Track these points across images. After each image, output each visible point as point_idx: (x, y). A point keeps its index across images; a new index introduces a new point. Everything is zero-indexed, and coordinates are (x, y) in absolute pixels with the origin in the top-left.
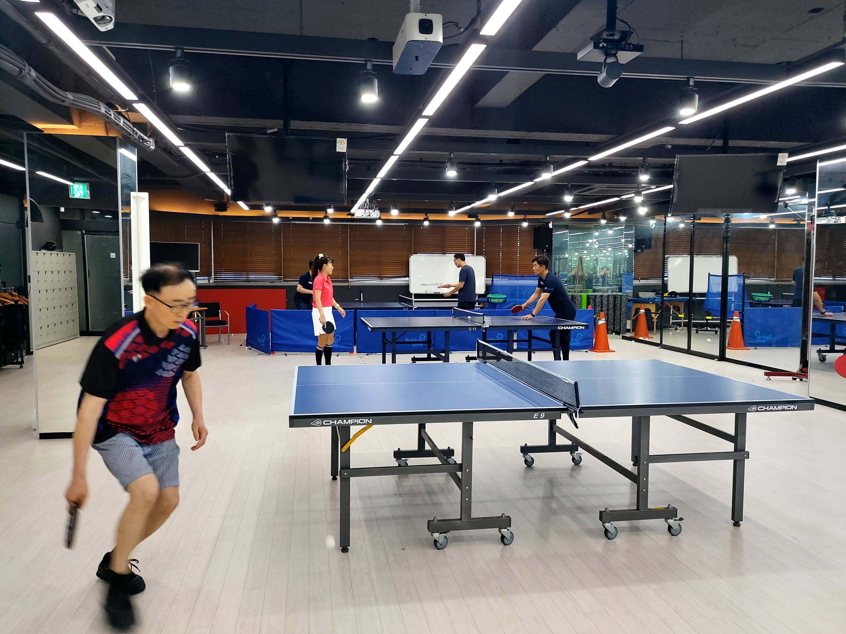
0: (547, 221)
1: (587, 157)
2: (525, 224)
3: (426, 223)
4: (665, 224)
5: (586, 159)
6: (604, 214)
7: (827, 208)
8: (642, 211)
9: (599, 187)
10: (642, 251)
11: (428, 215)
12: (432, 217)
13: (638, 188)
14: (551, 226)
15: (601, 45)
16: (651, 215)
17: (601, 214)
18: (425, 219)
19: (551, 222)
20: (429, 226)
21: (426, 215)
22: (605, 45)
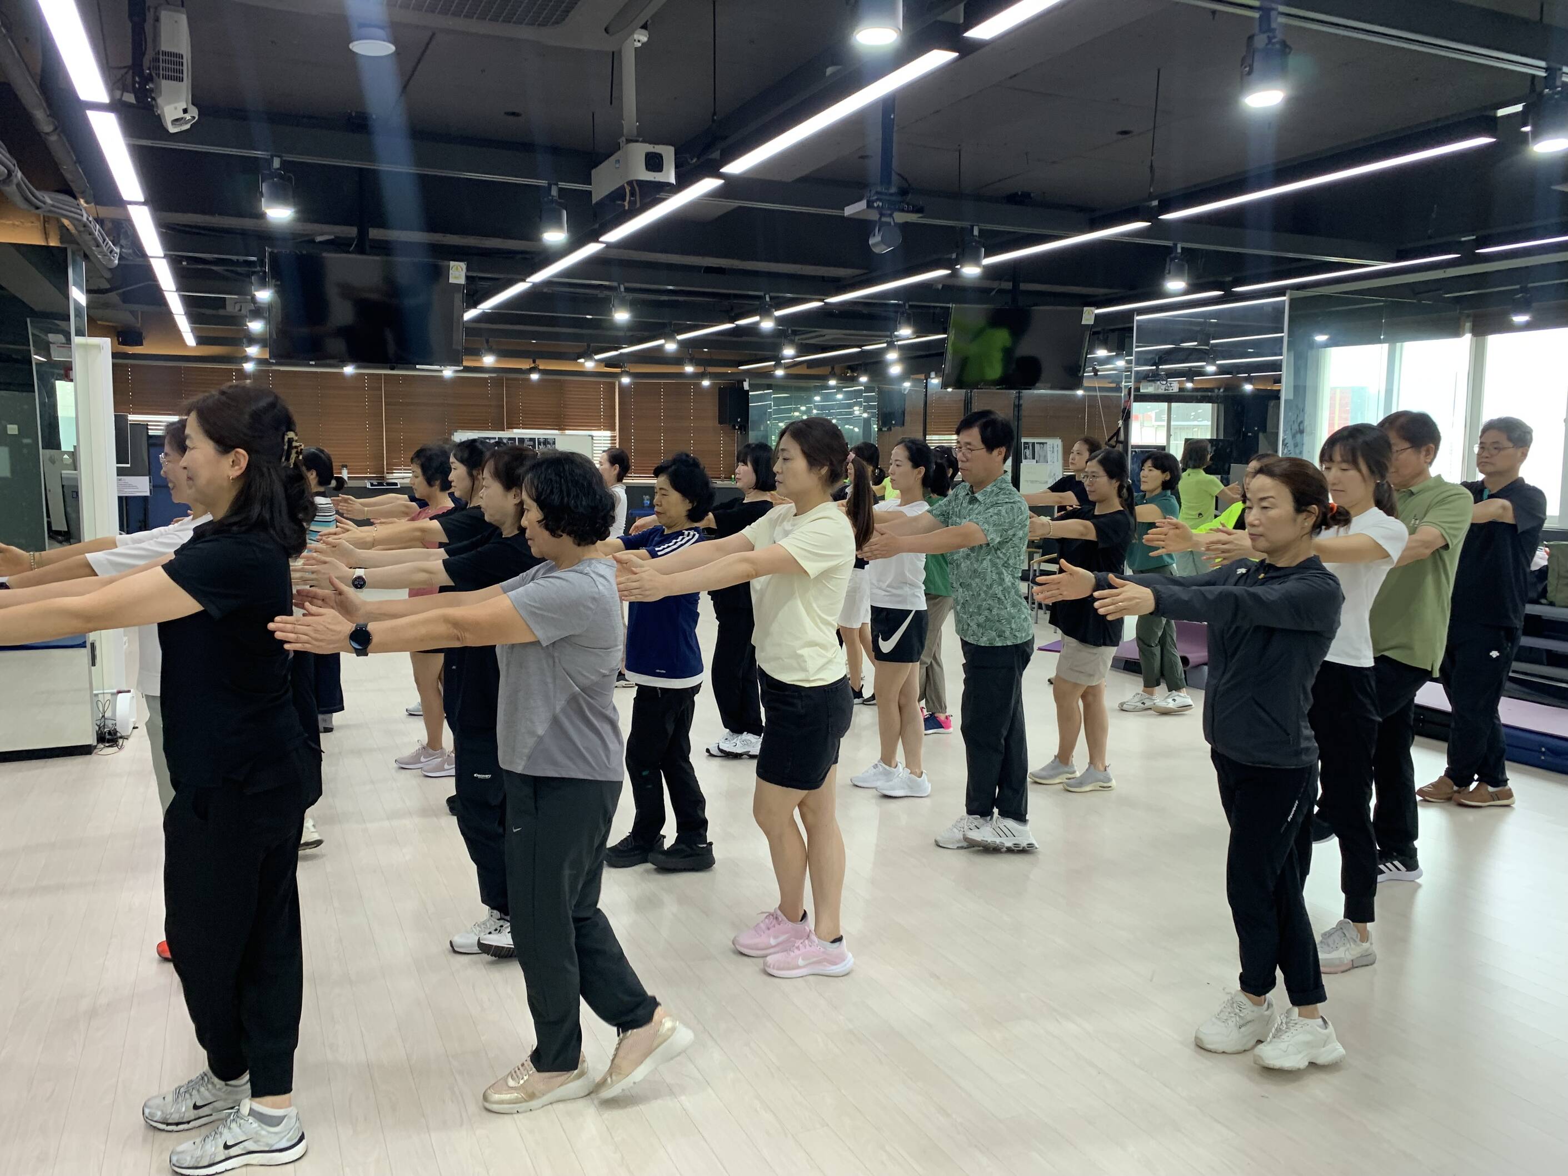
0: (741, 378)
1: (823, 297)
2: (706, 383)
3: (535, 377)
4: (926, 387)
5: (822, 300)
6: (833, 368)
7: (1154, 367)
8: (896, 370)
9: (830, 334)
10: (890, 429)
11: (538, 361)
12: (543, 365)
13: (891, 337)
14: (746, 386)
15: (875, 205)
16: (905, 376)
17: (828, 369)
18: (532, 370)
19: (747, 380)
20: (540, 381)
21: (534, 362)
22: (881, 204)
